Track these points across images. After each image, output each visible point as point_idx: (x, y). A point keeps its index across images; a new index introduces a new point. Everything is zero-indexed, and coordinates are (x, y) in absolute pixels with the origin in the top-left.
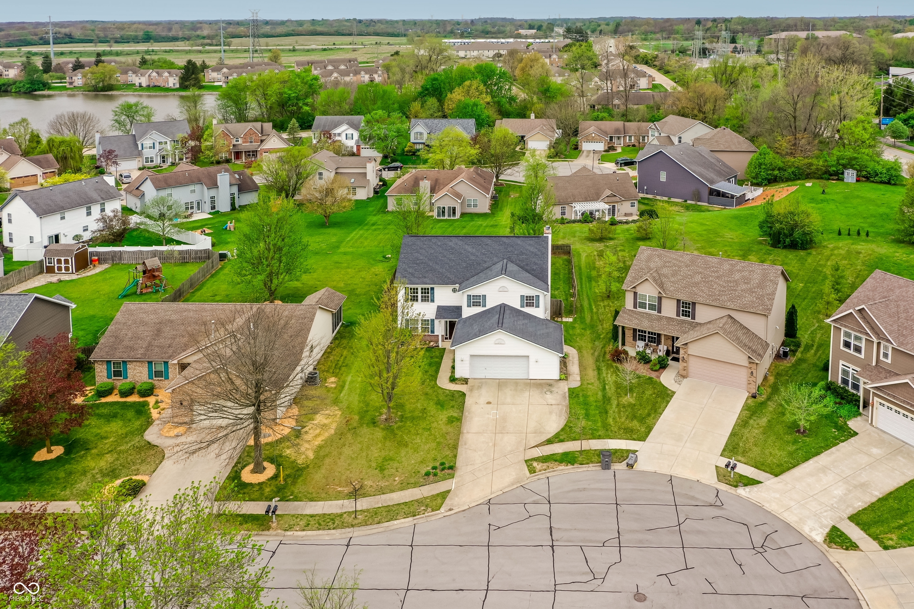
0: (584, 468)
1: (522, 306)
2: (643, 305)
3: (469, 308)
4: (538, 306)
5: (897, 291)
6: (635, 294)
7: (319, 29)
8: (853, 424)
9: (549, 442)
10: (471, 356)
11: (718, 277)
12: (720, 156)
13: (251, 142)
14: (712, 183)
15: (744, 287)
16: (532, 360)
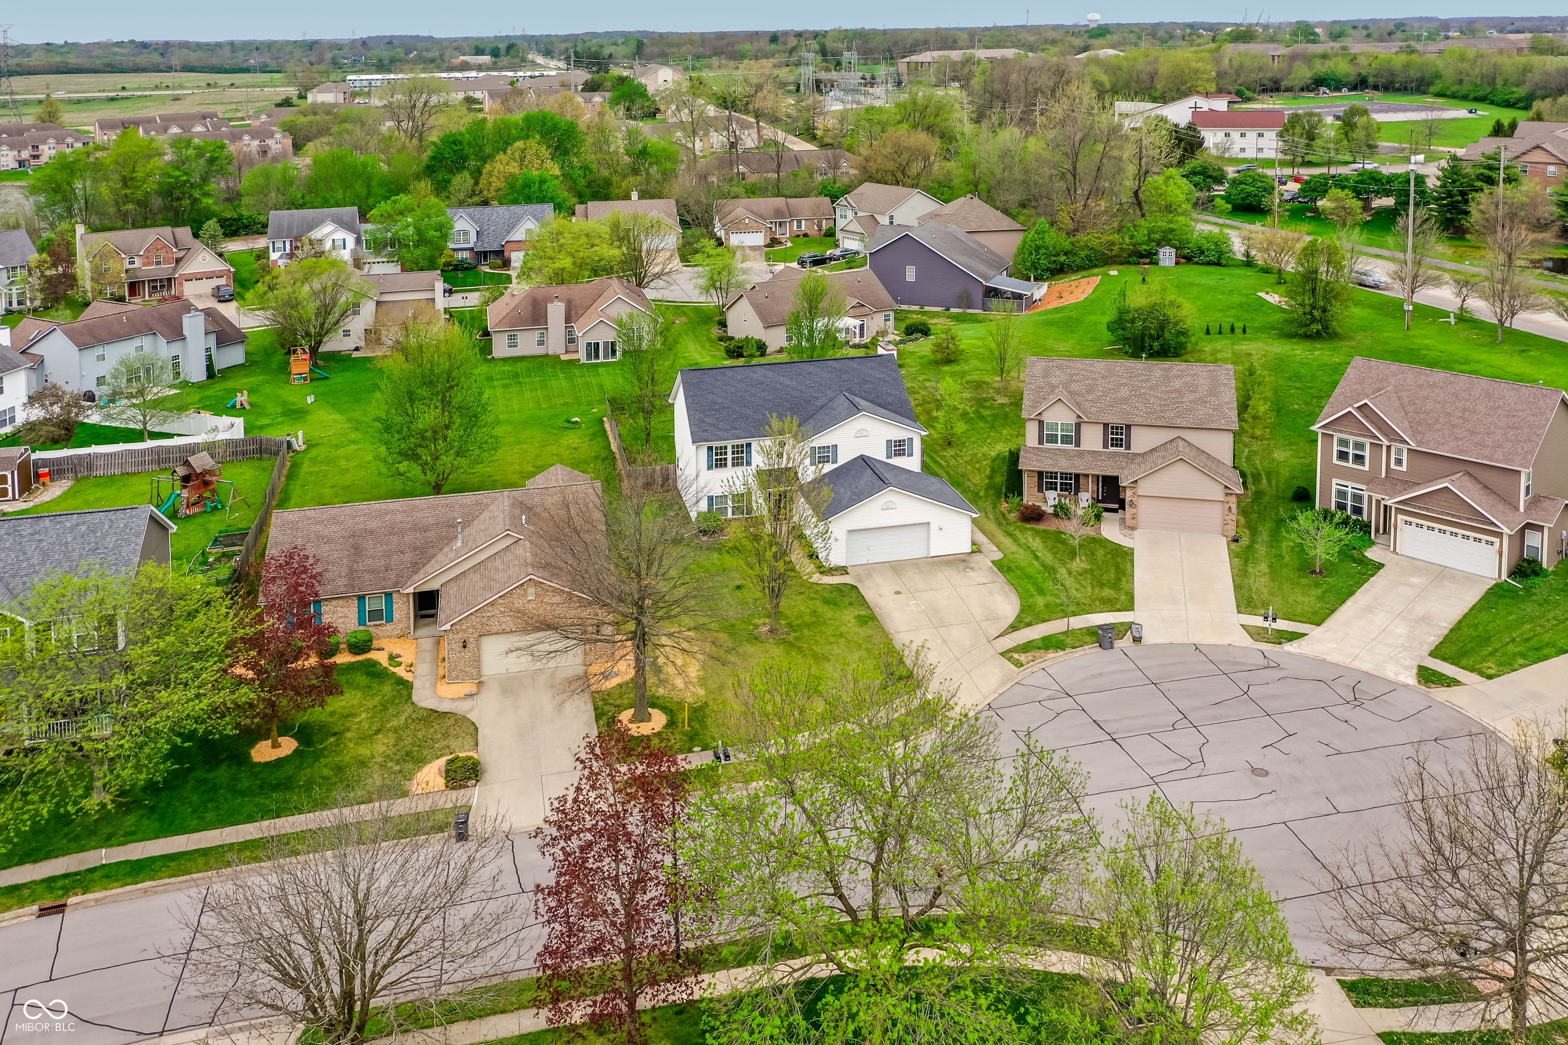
0: (1079, 652)
1: (889, 456)
2: (1053, 439)
3: (813, 467)
4: (911, 455)
5: (1393, 380)
6: (1041, 423)
8: (1372, 554)
9: (1013, 628)
10: (850, 531)
11: (1151, 388)
13: (158, 263)
14: (987, 279)
15: (1191, 397)
16: (934, 528)
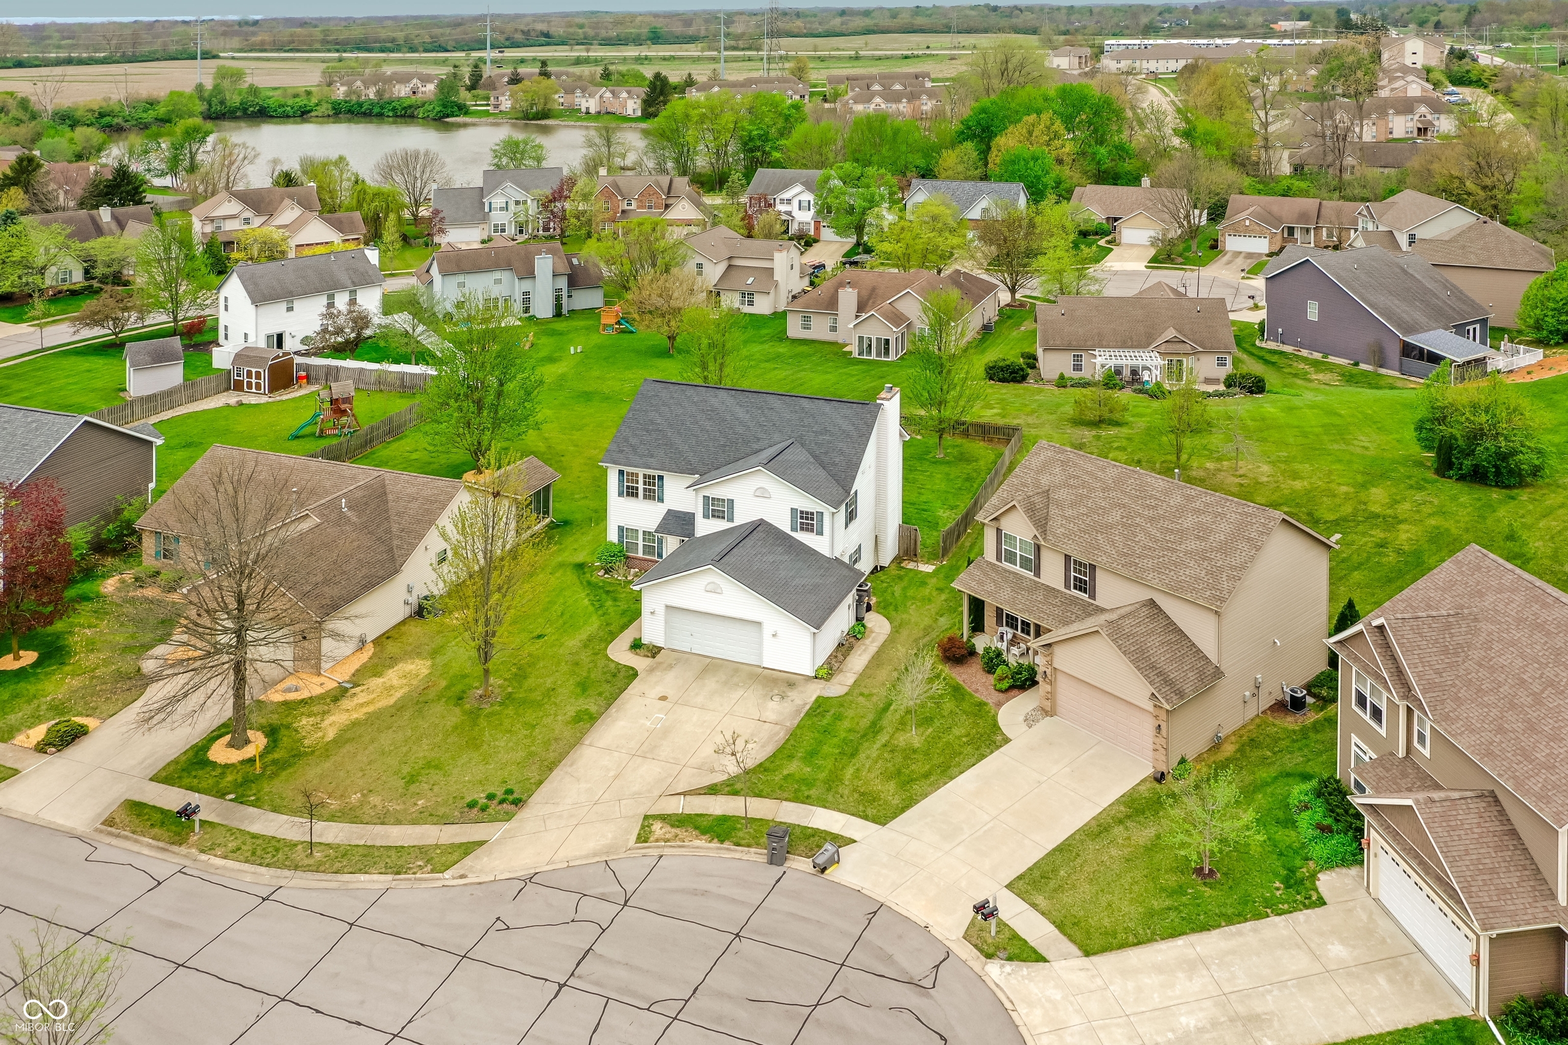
1: (794, 529)
2: (1011, 558)
3: (706, 520)
4: (820, 533)
5: (1490, 598)
6: (999, 531)
7: (920, 21)
8: (1327, 882)
10: (667, 606)
12: (1455, 277)
13: (650, 207)
14: (1411, 329)
16: (767, 630)
